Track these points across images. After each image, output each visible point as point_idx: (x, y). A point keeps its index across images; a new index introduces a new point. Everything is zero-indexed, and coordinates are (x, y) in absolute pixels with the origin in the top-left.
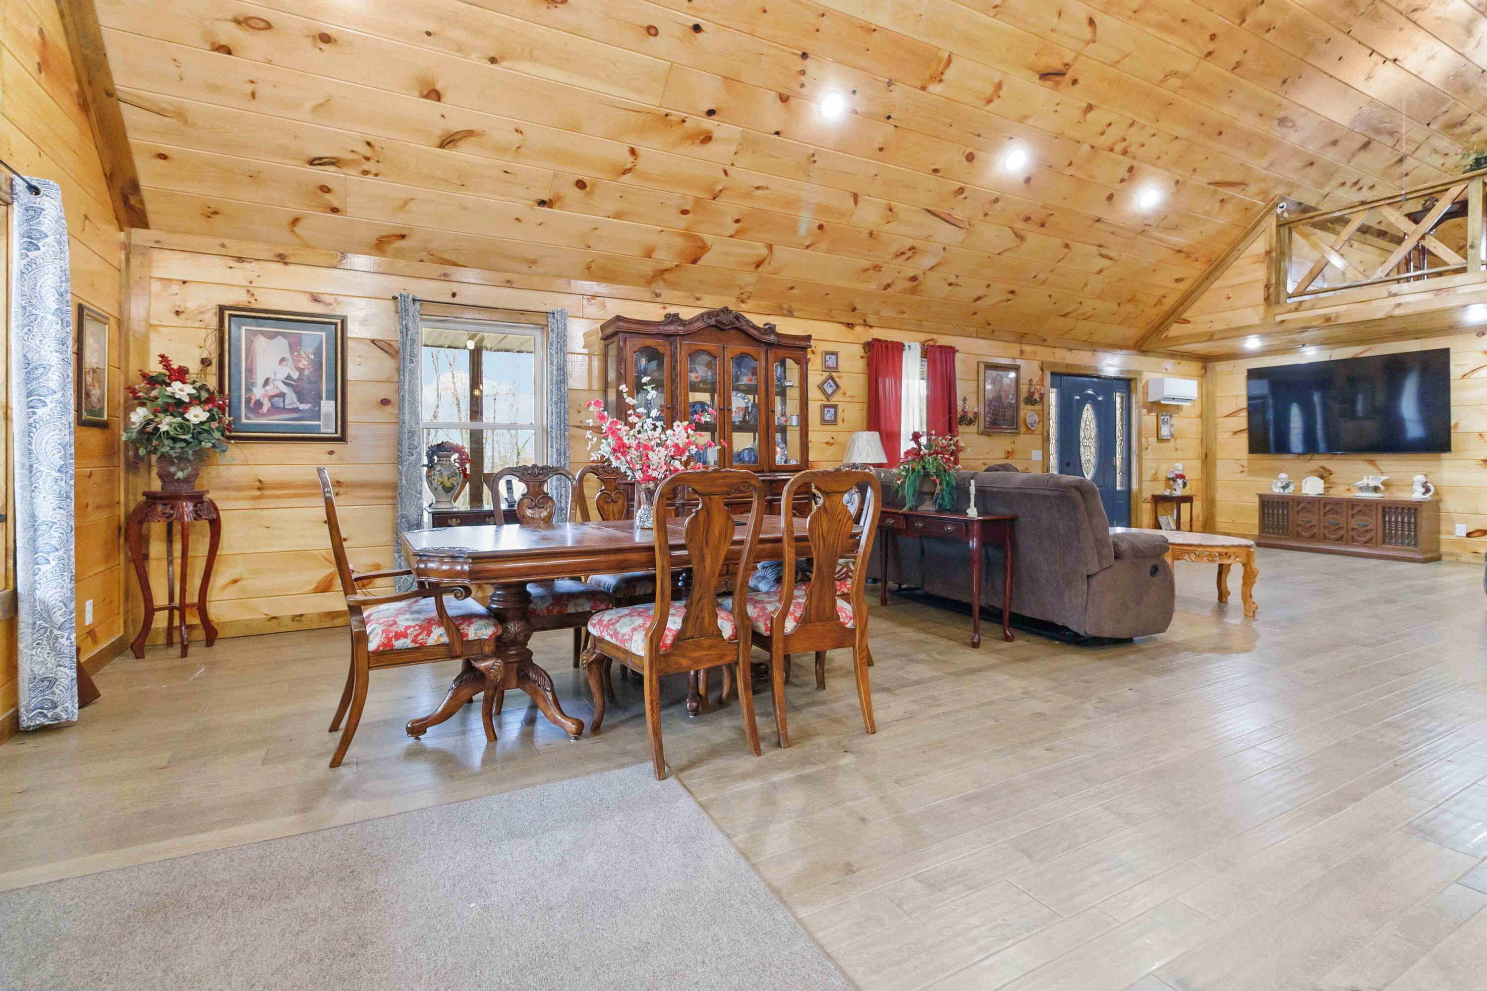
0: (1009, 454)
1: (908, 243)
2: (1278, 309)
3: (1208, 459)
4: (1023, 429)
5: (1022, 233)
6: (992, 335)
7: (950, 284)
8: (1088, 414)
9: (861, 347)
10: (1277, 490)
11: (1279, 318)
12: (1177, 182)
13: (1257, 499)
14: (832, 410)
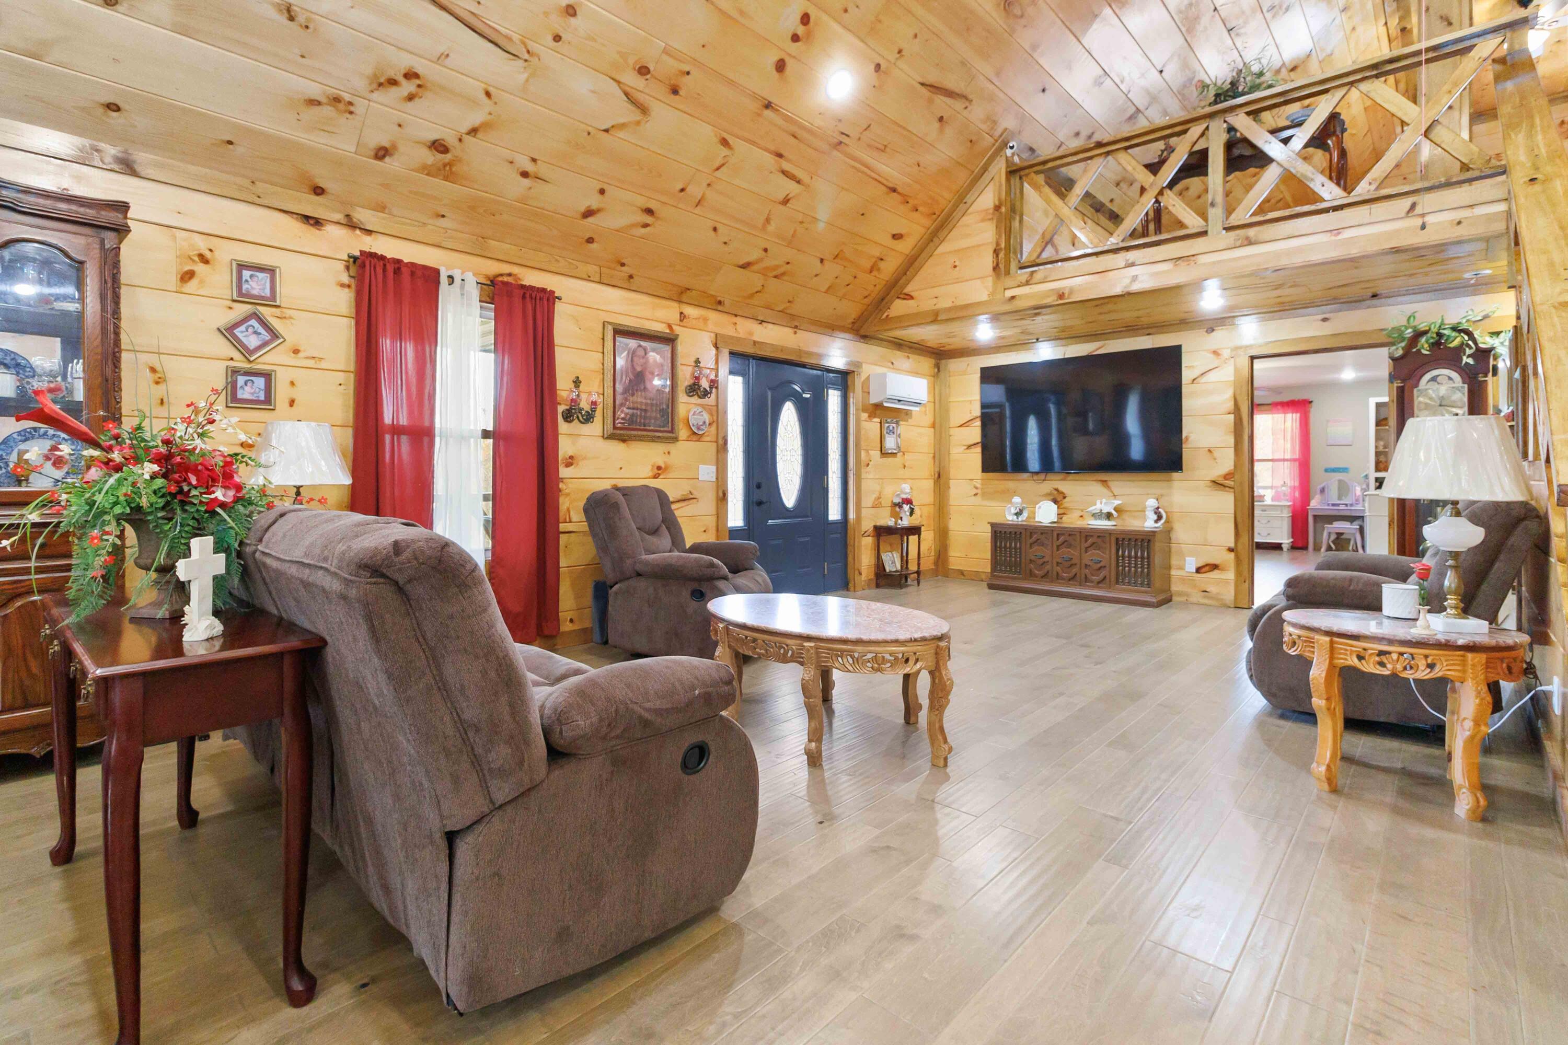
0: (659, 471)
1: (406, 61)
2: (1008, 282)
3: (940, 479)
4: (683, 433)
5: (641, 97)
6: (629, 283)
7: (525, 174)
8: (789, 415)
9: (341, 266)
10: (1010, 518)
11: (1009, 293)
12: (878, 67)
13: (989, 528)
14: (260, 382)
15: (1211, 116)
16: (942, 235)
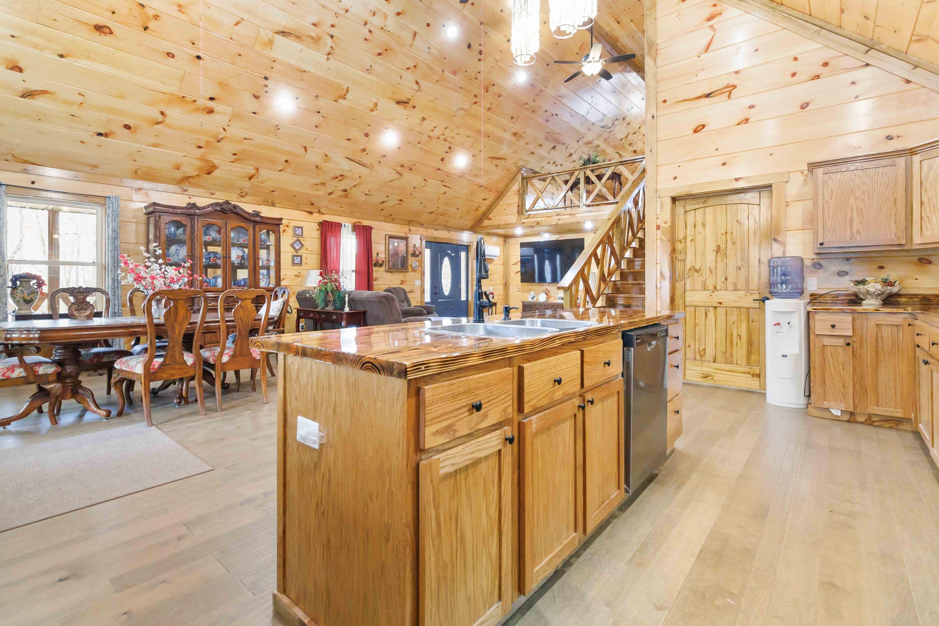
0: (402, 282)
1: (340, 173)
2: (522, 217)
3: (506, 285)
4: (410, 269)
5: (400, 172)
6: (393, 221)
7: (366, 195)
8: (446, 262)
9: (317, 224)
10: (530, 300)
11: (522, 221)
12: (473, 156)
13: (521, 304)
14: (299, 258)
15: (581, 169)
16: (501, 198)
